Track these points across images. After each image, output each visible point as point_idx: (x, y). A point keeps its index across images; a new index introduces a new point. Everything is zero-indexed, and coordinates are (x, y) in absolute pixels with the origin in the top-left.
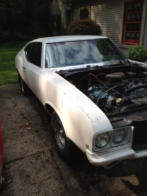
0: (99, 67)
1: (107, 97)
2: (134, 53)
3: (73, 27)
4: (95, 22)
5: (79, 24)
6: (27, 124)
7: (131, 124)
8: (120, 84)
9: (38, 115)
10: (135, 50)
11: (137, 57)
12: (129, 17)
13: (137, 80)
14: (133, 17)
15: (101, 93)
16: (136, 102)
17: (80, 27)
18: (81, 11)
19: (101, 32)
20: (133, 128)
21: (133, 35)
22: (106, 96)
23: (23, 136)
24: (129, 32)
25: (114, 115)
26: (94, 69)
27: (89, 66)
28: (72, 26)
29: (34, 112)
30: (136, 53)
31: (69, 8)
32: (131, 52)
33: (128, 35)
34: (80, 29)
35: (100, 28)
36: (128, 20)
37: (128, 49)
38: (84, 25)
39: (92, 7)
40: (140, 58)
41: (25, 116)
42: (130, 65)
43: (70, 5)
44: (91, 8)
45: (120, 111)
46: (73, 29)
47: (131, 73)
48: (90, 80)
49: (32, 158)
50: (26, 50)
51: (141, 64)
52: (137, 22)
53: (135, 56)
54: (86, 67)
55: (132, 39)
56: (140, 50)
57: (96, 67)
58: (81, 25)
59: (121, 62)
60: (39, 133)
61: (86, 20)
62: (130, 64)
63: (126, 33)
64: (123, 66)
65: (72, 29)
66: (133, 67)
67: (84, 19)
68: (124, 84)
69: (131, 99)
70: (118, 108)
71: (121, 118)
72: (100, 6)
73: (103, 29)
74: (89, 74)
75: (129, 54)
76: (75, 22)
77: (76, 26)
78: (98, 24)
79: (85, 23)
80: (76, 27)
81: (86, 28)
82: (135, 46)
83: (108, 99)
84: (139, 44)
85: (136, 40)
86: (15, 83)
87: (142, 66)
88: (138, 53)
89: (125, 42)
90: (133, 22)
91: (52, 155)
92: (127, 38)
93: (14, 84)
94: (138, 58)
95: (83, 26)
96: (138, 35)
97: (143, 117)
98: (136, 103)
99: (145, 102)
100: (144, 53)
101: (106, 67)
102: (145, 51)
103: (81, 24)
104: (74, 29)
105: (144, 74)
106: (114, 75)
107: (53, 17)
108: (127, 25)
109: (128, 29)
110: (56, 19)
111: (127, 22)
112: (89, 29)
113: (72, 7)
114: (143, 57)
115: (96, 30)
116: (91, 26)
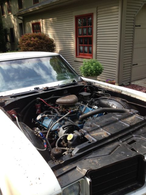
0: (49, 88)
1: (58, 128)
2: (89, 68)
3: (24, 41)
4: (47, 35)
5: (31, 38)
7: (87, 175)
8: (73, 109)
10: (89, 64)
11: (91, 71)
12: (80, 31)
13: (92, 101)
14: (85, 30)
15: (52, 122)
16: (91, 137)
18: (33, 25)
19: (55, 46)
20: (88, 180)
21: (86, 49)
22: (57, 126)
24: (82, 46)
25: (64, 163)
26: (44, 92)
27: (37, 88)
30: (90, 68)
31: (21, 22)
32: (86, 66)
33: (81, 48)
34: (32, 42)
35: (54, 41)
36: (80, 33)
37: (82, 62)
38: (36, 39)
39: (43, 20)
40: (95, 72)
42: (83, 84)
43: (21, 18)
44: (42, 22)
45: (71, 156)
47: (85, 94)
48: (38, 106)
51: (95, 83)
52: (89, 36)
53: (89, 70)
54: (34, 90)
55: (85, 52)
56: (94, 64)
57: (46, 89)
58: (32, 39)
59: (74, 81)
61: (38, 34)
62: (84, 82)
63: (79, 46)
64: (76, 86)
65: (23, 42)
66: (86, 87)
67: (36, 32)
68: (77, 109)
69: (85, 134)
70: (69, 150)
71: (74, 166)
72: (51, 19)
74: (37, 98)
75: (84, 68)
76: (26, 36)
77: (27, 40)
78: (51, 37)
79: (37, 37)
80: (27, 41)
81: (38, 41)
82: (89, 60)
83: (59, 131)
84: (92, 58)
87: (96, 84)
88: (92, 67)
89: (79, 55)
90: (85, 36)
92: (80, 52)
94: (93, 72)
95: (34, 40)
96: (91, 48)
97: (100, 160)
98: (91, 139)
99: (101, 136)
100: (98, 67)
101: (58, 89)
102: (98, 65)
103: (33, 38)
104: (25, 43)
105: (98, 94)
106: (65, 99)
107: (6, 30)
108: (80, 38)
109: (81, 43)
110: (9, 32)
111: (80, 35)
112: (42, 43)
113: (23, 20)
114: (97, 71)
115: (49, 44)
116: (44, 39)
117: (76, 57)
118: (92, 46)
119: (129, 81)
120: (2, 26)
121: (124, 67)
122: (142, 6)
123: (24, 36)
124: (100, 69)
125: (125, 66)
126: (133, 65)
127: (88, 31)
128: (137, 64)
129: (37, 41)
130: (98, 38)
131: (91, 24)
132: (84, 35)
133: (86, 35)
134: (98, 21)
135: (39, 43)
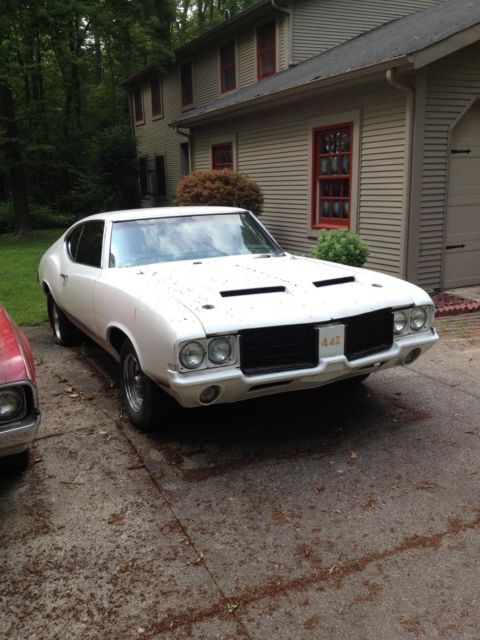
2: (331, 247)
3: (188, 190)
5: (204, 182)
6: (70, 389)
9: (93, 376)
10: (331, 240)
11: (336, 255)
12: (324, 163)
14: (335, 162)
17: (205, 188)
21: (337, 206)
23: (60, 406)
24: (328, 200)
28: (186, 186)
29: (85, 371)
30: (334, 248)
31: (185, 140)
32: (324, 244)
33: (326, 205)
34: (206, 193)
35: (259, 189)
36: (324, 170)
37: (315, 239)
38: (218, 184)
41: (63, 378)
43: (187, 131)
44: (237, 141)
46: (189, 192)
49: (79, 433)
50: (68, 239)
52: (343, 176)
53: (332, 253)
55: (335, 215)
56: (343, 240)
58: (208, 184)
60: (95, 401)
63: (321, 201)
67: (222, 167)
73: (265, 192)
76: (195, 178)
77: (196, 185)
79: (220, 179)
80: (195, 189)
81: (222, 190)
82: (335, 232)
85: (343, 217)
86: (36, 324)
88: (338, 246)
89: (318, 223)
90: (335, 176)
91: (119, 427)
92: (324, 214)
93: (34, 325)
95: (213, 186)
96: (347, 206)
100: (352, 247)
102: (352, 244)
103: (209, 182)
104: (191, 194)
107: (144, 161)
108: (323, 182)
109: (324, 193)
110: (152, 166)
111: (323, 174)
112: (229, 193)
113: (191, 137)
114: (352, 256)
115: (247, 196)
116: (234, 185)
117: (314, 228)
118: (349, 201)
119: (437, 287)
120: (135, 150)
121: (421, 250)
122: (468, 104)
123: (190, 176)
124: (358, 252)
125: (424, 247)
126: (448, 248)
127: (342, 165)
128: (462, 246)
129: (218, 189)
130: (363, 181)
131: (348, 147)
132: (333, 173)
133: (337, 173)
134: (364, 140)
135: (222, 193)
